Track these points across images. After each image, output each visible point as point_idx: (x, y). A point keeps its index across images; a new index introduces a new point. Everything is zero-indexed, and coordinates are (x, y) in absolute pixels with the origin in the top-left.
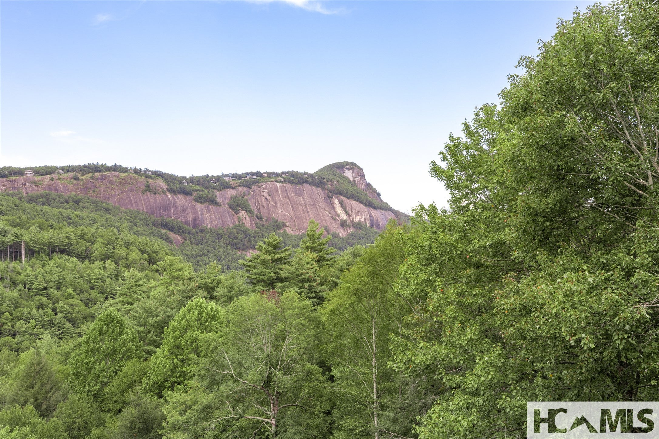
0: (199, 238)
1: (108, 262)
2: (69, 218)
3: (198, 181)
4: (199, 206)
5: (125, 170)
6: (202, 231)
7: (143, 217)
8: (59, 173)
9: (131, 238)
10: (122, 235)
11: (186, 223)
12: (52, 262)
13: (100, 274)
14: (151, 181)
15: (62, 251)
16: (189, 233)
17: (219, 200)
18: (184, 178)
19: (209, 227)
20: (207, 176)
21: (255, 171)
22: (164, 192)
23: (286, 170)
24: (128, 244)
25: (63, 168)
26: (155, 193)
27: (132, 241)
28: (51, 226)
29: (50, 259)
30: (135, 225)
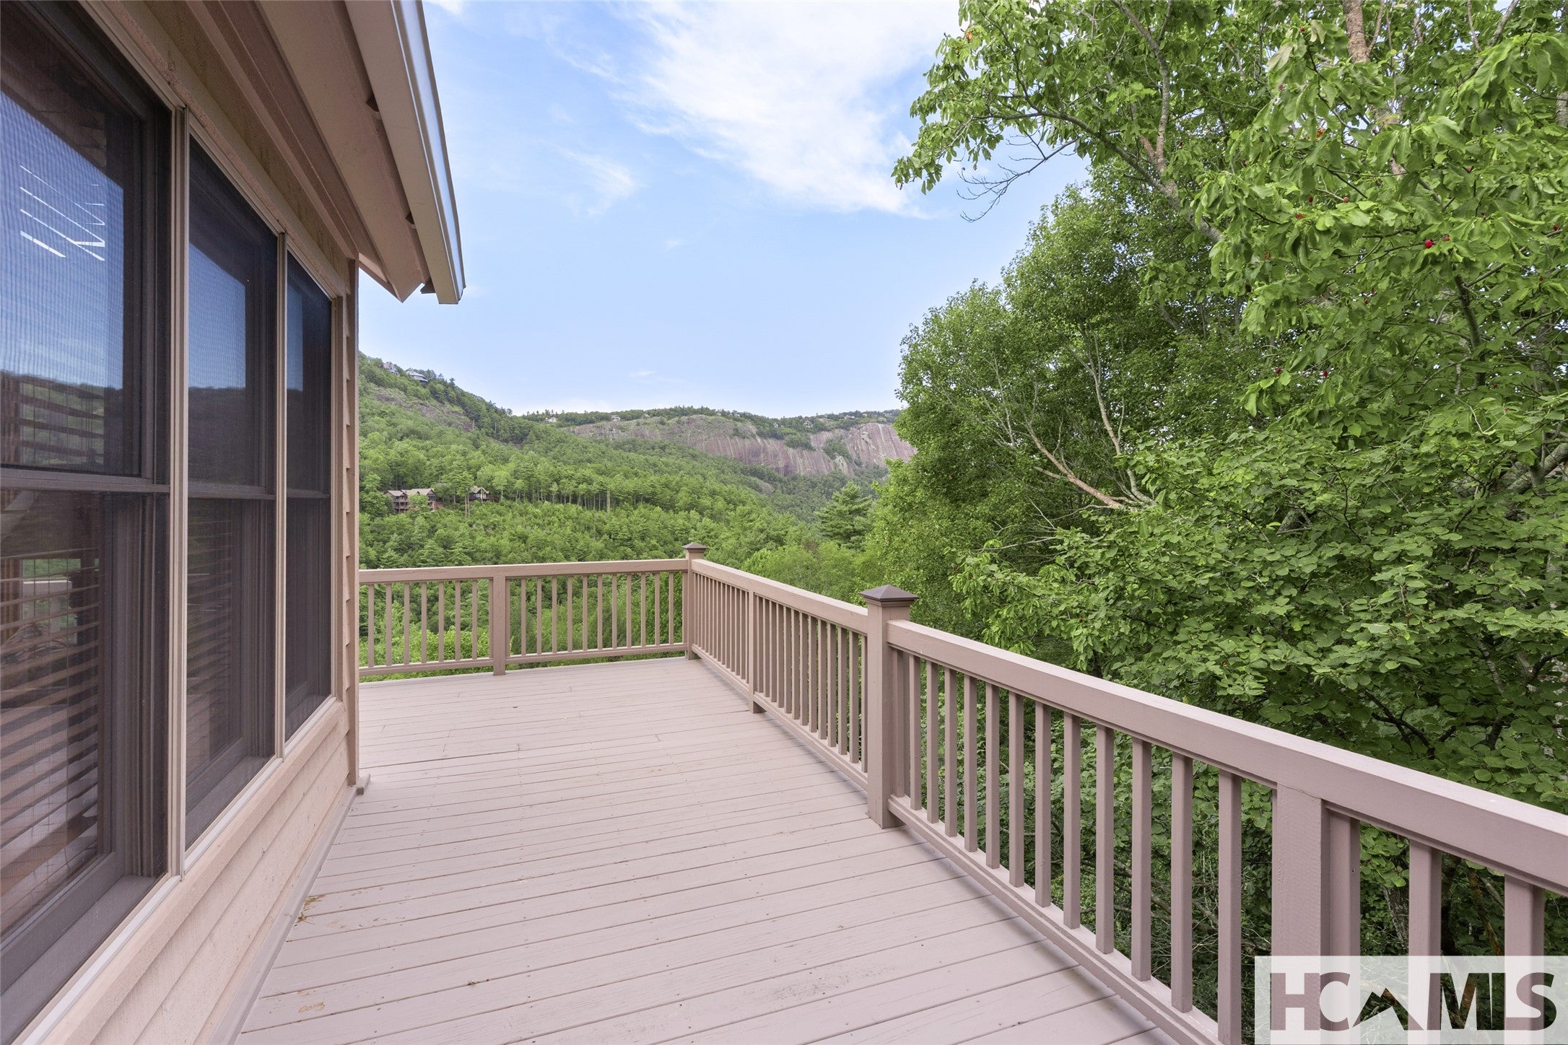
0: (791, 486)
1: (693, 512)
2: (655, 465)
3: (791, 423)
4: (791, 451)
5: (713, 413)
6: (794, 479)
7: (731, 463)
8: (645, 418)
9: (717, 487)
10: (708, 484)
11: (778, 470)
12: (636, 512)
13: (684, 525)
14: (739, 424)
15: (647, 501)
16: (781, 481)
17: (813, 444)
18: (775, 420)
19: (802, 474)
20: (800, 417)
21: (854, 411)
22: (754, 436)
23: (889, 409)
24: (713, 494)
25: (649, 412)
26: (744, 438)
27: (718, 490)
28: (636, 474)
29: (635, 509)
30: (723, 472)
